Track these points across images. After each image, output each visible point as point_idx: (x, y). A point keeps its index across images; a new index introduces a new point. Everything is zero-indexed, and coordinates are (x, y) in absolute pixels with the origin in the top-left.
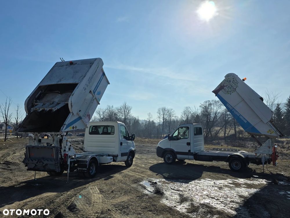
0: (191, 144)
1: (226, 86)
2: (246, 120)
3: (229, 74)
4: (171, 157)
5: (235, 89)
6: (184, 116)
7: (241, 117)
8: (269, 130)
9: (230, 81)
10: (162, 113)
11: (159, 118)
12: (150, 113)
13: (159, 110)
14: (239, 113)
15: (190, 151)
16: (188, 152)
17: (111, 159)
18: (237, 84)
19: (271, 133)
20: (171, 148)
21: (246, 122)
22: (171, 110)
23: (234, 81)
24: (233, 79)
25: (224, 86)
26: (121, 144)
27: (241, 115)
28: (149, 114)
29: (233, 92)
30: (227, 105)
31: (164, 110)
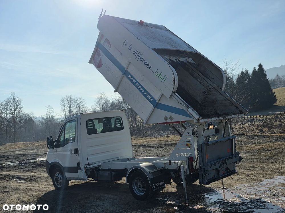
6: (98, 106)
10: (67, 104)
11: (64, 111)
12: (49, 106)
13: (63, 101)
22: (80, 98)
28: (49, 108)
31: (69, 100)
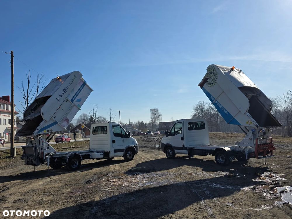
0: (184, 139)
1: (209, 79)
2: (227, 111)
3: (209, 66)
4: (171, 152)
5: (216, 80)
7: (223, 109)
8: (248, 121)
9: (211, 73)
14: (222, 105)
15: (183, 145)
16: (182, 146)
17: (101, 155)
18: (217, 75)
19: (249, 124)
20: (170, 143)
21: (227, 114)
23: (214, 72)
24: (213, 70)
25: (207, 79)
26: (114, 142)
27: (222, 107)
29: (215, 84)
30: (211, 98)
